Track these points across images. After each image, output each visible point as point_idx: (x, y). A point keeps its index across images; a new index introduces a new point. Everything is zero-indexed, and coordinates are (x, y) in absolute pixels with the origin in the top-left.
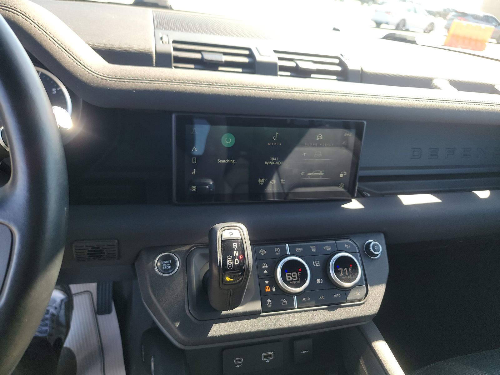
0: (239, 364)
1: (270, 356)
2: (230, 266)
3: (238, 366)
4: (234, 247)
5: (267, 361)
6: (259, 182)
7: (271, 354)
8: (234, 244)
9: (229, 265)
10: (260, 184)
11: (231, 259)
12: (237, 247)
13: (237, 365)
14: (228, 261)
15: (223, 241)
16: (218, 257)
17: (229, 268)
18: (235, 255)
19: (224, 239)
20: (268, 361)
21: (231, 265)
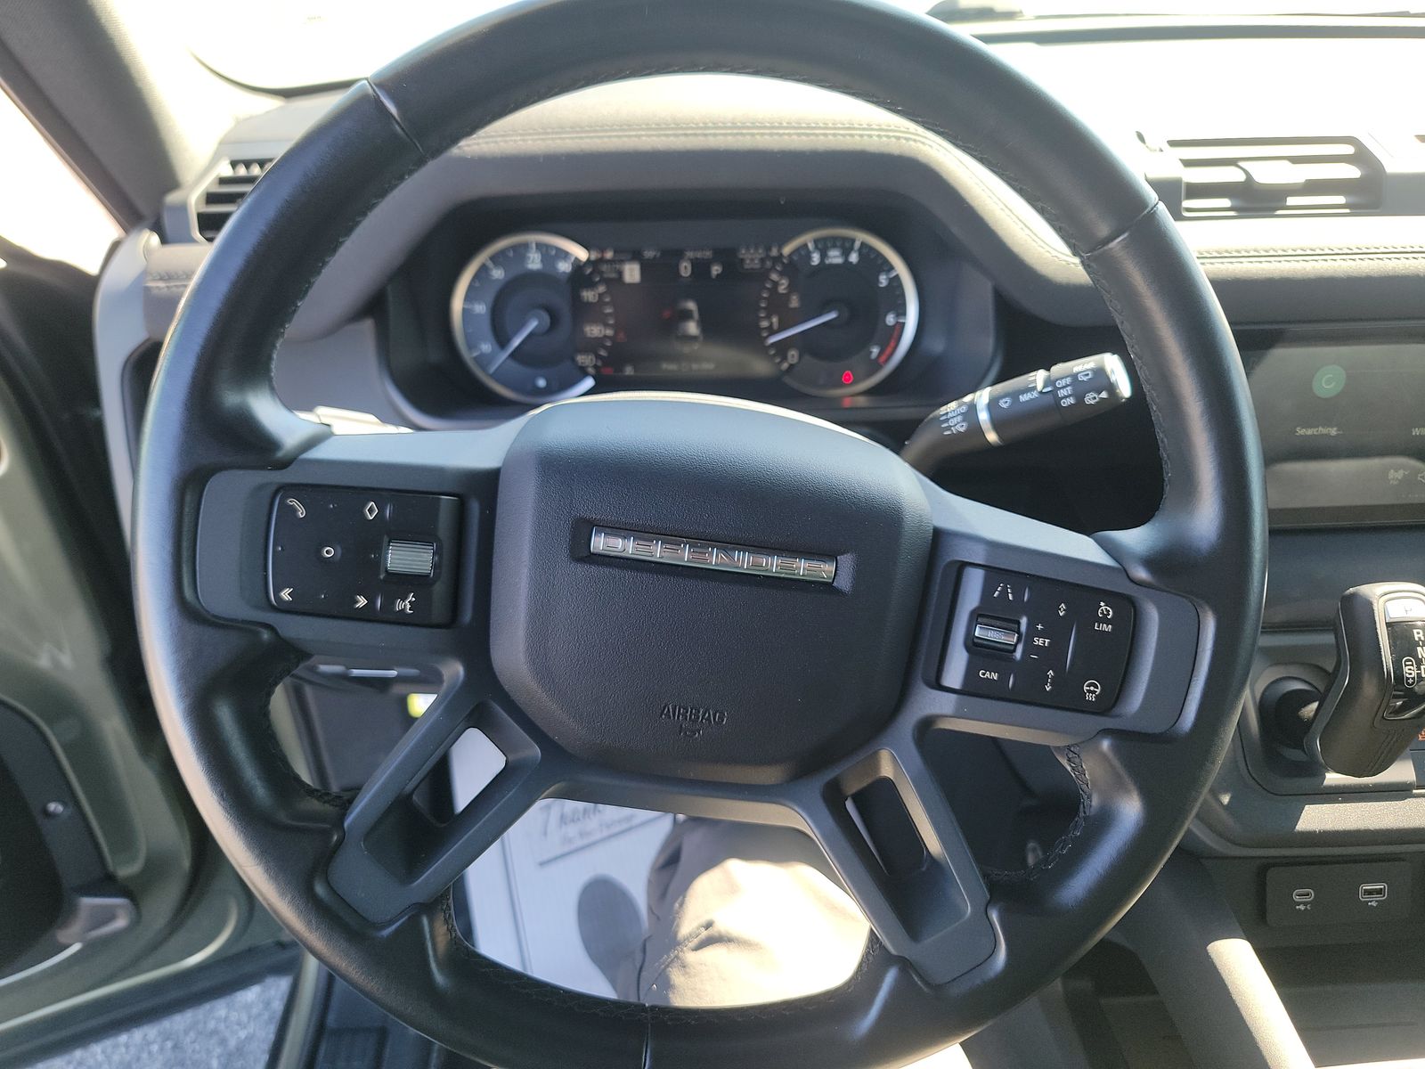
0: (1305, 904)
1: (1379, 892)
2: (1411, 681)
3: (1302, 907)
4: (1417, 639)
5: (1372, 903)
6: (1391, 477)
7: (1381, 889)
8: (1415, 631)
9: (1408, 679)
10: (1391, 482)
11: (1412, 665)
12: (1423, 639)
13: (1299, 904)
14: (1406, 669)
15: (1389, 625)
16: (1384, 659)
17: (1408, 684)
18: (1420, 657)
19: (1392, 620)
20: (1374, 904)
21: (1413, 678)
